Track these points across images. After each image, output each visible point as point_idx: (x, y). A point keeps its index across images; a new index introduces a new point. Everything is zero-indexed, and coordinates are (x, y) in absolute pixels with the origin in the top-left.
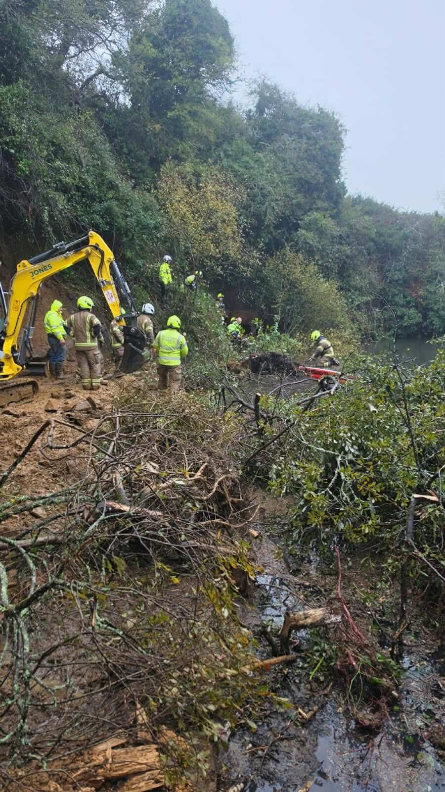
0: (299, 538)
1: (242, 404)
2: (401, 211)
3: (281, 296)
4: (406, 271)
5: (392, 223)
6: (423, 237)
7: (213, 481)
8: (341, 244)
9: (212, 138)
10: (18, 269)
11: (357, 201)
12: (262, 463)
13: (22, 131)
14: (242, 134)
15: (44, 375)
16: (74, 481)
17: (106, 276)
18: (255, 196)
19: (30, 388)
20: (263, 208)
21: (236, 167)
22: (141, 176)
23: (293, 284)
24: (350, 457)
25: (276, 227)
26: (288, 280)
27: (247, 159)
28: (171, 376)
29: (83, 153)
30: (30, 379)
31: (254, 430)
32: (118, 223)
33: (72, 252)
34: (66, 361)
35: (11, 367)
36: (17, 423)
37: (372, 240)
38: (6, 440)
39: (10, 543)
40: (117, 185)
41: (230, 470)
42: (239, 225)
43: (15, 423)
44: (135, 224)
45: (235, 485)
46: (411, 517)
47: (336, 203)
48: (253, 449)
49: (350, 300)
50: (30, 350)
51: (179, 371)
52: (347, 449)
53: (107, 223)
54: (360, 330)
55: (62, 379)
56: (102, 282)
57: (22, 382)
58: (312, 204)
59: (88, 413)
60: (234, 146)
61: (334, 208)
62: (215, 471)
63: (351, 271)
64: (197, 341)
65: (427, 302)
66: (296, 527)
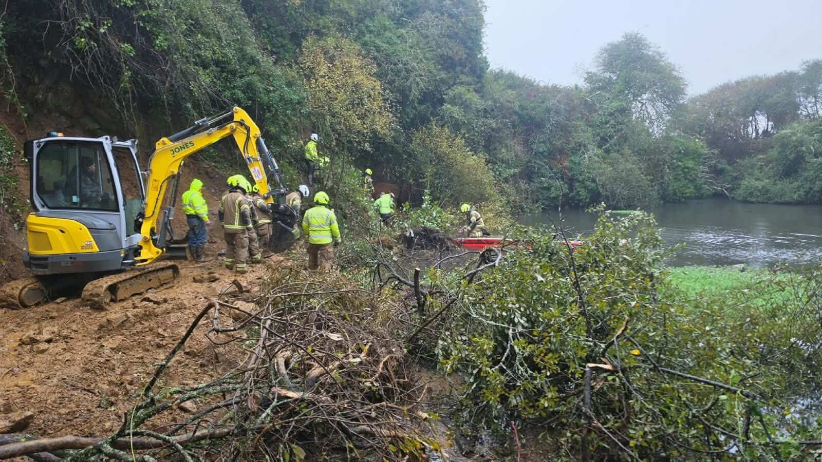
0: (471, 417)
1: (398, 279)
2: (542, 84)
3: (429, 170)
4: (551, 143)
5: (535, 96)
6: (565, 109)
7: (377, 362)
8: (487, 118)
9: (353, 14)
10: (158, 147)
11: (498, 75)
12: (424, 340)
13: (158, 5)
14: (383, 10)
15: (185, 258)
16: (224, 370)
17: (253, 152)
18: (399, 71)
19: (170, 272)
20: (408, 83)
21: (378, 42)
22: (281, 50)
23: (440, 158)
24: (520, 329)
25: (421, 102)
26: (435, 153)
27: (390, 35)
28: (322, 255)
29: (221, 27)
30: (170, 263)
31: (414, 307)
32: (261, 98)
33: (215, 129)
34: (207, 243)
35: (150, 250)
36: (159, 310)
37: (516, 113)
38: (147, 330)
39: (164, 440)
40: (258, 61)
41: (394, 350)
42: (385, 100)
43: (156, 311)
44: (278, 99)
45: (400, 365)
46: (588, 388)
47: (480, 77)
48: (414, 326)
49: (498, 173)
50: (171, 232)
51: (331, 250)
52: (516, 320)
53: (249, 99)
54: (509, 202)
55: (204, 262)
56: (249, 159)
57: (161, 267)
58: (455, 79)
59: (235, 296)
60: (376, 21)
61: (478, 82)
62: (379, 351)
63: (497, 144)
64: (345, 217)
65: (572, 173)
66: (466, 407)
